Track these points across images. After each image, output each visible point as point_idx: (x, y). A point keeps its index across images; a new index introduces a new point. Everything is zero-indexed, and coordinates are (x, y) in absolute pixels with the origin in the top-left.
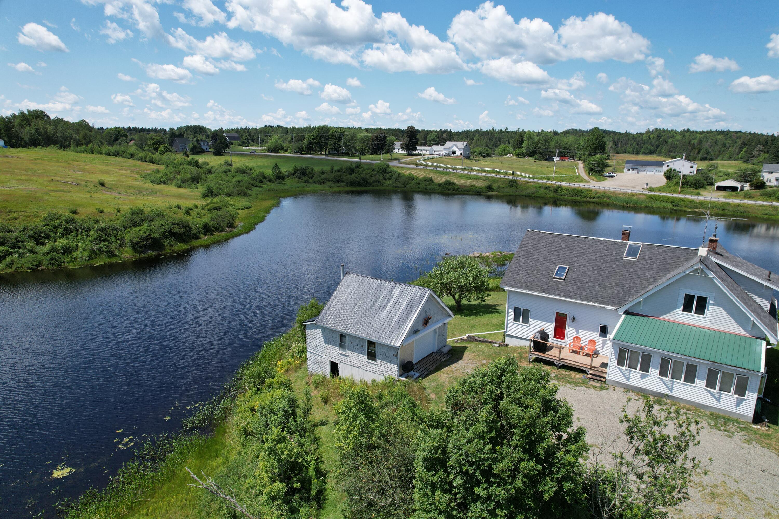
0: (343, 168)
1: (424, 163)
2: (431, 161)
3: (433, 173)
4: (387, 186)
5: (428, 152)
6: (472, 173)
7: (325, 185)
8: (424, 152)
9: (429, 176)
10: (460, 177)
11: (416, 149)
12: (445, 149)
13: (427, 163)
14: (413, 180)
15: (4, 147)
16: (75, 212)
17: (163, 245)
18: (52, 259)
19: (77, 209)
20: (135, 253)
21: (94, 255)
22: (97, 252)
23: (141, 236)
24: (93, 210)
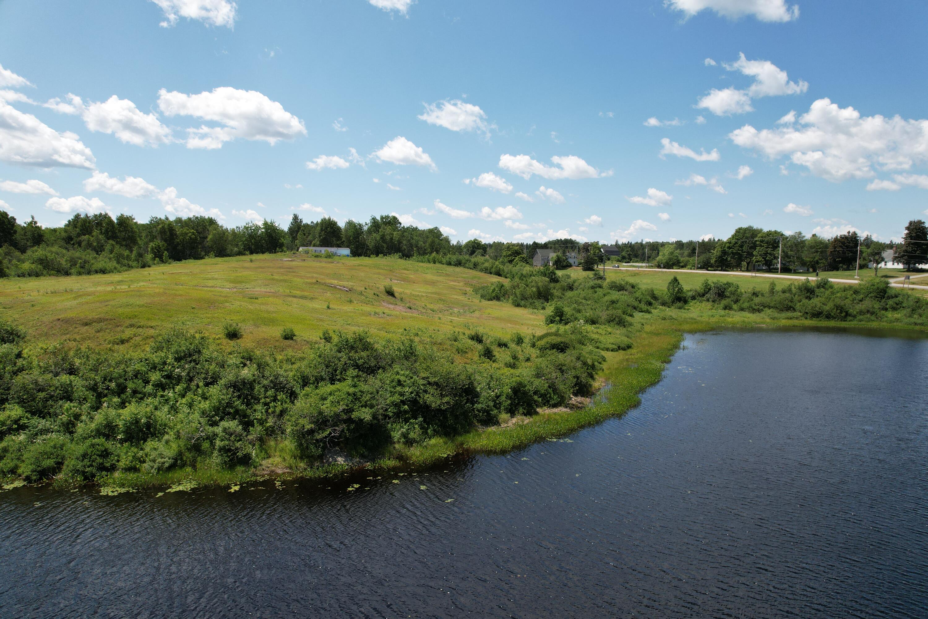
0: (792, 288)
15: (348, 256)
16: (233, 335)
17: (388, 439)
18: (84, 456)
19: (245, 328)
20: (301, 458)
21: (188, 456)
22: (206, 445)
23: (320, 413)
24: (276, 332)
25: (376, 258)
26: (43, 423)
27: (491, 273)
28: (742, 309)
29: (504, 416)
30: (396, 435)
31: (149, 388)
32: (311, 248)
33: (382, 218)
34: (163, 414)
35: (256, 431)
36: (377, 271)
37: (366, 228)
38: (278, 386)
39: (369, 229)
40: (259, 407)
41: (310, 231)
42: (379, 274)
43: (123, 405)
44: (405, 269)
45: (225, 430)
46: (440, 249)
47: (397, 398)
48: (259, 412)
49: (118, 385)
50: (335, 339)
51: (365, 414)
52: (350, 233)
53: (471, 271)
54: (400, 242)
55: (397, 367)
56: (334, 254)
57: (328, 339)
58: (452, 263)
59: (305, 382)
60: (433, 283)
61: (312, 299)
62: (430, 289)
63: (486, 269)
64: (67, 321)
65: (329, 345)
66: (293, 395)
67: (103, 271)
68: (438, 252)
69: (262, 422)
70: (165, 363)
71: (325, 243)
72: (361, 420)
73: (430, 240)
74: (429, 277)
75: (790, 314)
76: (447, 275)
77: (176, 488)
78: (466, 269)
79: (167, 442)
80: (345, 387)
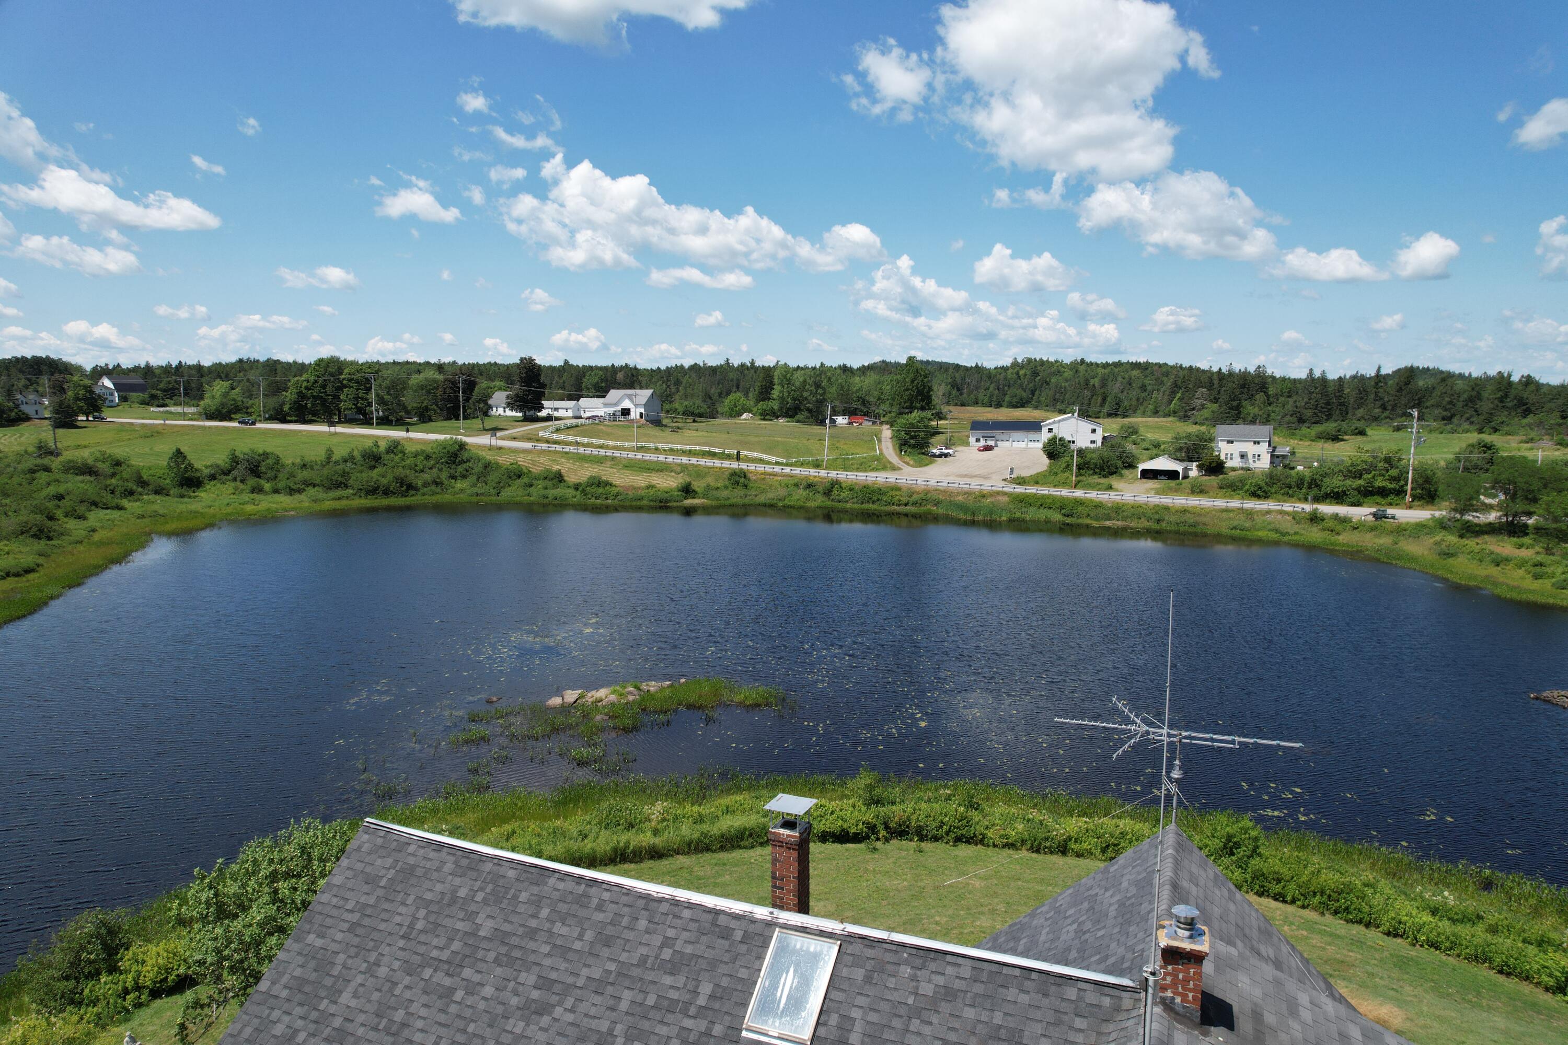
0: (356, 453)
1: (555, 436)
2: (571, 432)
3: (568, 459)
4: (455, 494)
5: (570, 413)
6: (654, 457)
7: (302, 497)
8: (561, 413)
9: (556, 467)
10: (626, 467)
11: (541, 407)
12: (606, 405)
13: (562, 437)
14: (519, 477)
28: (276, 491)
75: (339, 493)
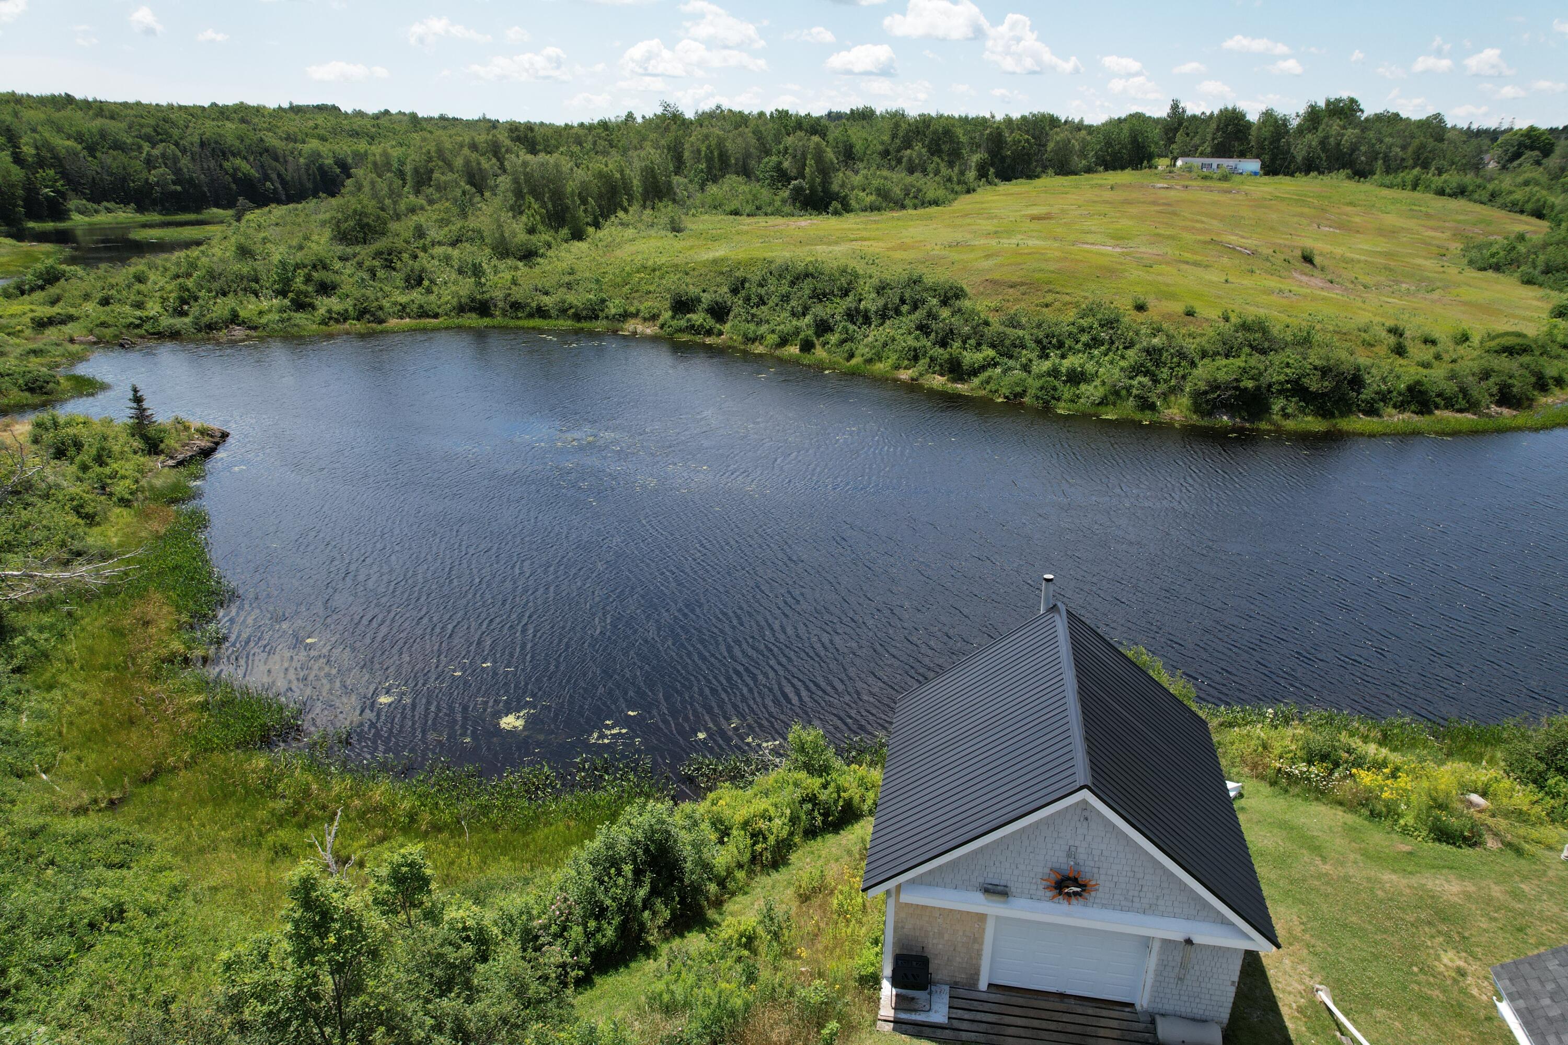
15: (1256, 174)
16: (1140, 308)
17: (1267, 409)
18: (1042, 388)
19: (1151, 302)
20: (1195, 412)
21: (1112, 398)
22: (1124, 392)
23: (1215, 380)
24: (1178, 308)
25: (1305, 179)
26: (1011, 363)
27: (1522, 212)
29: (1390, 410)
30: (1276, 408)
31: (1079, 346)
32: (1197, 161)
33: (1328, 103)
34: (1090, 367)
35: (1162, 387)
36: (1299, 210)
37: (1295, 123)
38: (1182, 355)
39: (1300, 125)
40: (1165, 370)
41: (1197, 128)
42: (1301, 215)
43: (1063, 357)
44: (1351, 204)
45: (1140, 383)
46: (1434, 159)
47: (1282, 378)
48: (1164, 373)
49: (1059, 341)
50: (1234, 319)
51: (1250, 384)
52: (1266, 132)
53: (1478, 208)
54: (1354, 148)
55: (1288, 351)
56: (1234, 171)
57: (1227, 319)
58: (1448, 190)
59: (1204, 354)
60: (1390, 233)
61: (1207, 267)
62: (1383, 245)
63: (1514, 204)
64: (994, 282)
65: (1228, 325)
66: (1193, 364)
67: (936, 203)
68: (1425, 166)
69: (1165, 381)
70: (1091, 328)
71: (1221, 151)
72: (1246, 388)
73: (1416, 143)
74: (1392, 220)
76: (1428, 216)
77: (1104, 417)
78: (1471, 204)
79: (1096, 387)
80: (1239, 362)
